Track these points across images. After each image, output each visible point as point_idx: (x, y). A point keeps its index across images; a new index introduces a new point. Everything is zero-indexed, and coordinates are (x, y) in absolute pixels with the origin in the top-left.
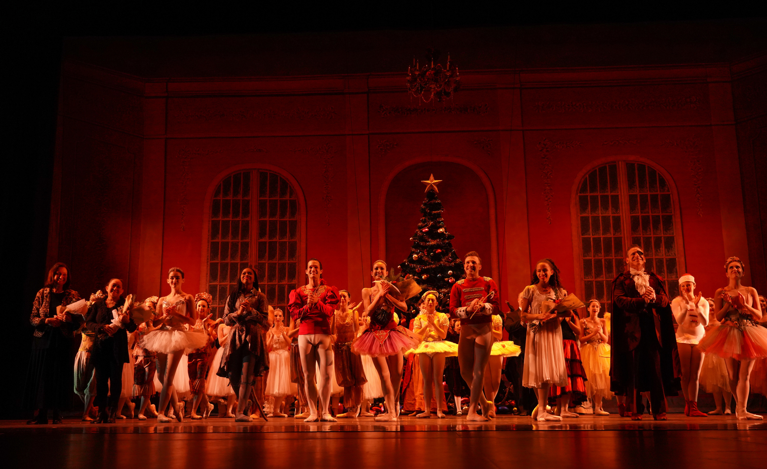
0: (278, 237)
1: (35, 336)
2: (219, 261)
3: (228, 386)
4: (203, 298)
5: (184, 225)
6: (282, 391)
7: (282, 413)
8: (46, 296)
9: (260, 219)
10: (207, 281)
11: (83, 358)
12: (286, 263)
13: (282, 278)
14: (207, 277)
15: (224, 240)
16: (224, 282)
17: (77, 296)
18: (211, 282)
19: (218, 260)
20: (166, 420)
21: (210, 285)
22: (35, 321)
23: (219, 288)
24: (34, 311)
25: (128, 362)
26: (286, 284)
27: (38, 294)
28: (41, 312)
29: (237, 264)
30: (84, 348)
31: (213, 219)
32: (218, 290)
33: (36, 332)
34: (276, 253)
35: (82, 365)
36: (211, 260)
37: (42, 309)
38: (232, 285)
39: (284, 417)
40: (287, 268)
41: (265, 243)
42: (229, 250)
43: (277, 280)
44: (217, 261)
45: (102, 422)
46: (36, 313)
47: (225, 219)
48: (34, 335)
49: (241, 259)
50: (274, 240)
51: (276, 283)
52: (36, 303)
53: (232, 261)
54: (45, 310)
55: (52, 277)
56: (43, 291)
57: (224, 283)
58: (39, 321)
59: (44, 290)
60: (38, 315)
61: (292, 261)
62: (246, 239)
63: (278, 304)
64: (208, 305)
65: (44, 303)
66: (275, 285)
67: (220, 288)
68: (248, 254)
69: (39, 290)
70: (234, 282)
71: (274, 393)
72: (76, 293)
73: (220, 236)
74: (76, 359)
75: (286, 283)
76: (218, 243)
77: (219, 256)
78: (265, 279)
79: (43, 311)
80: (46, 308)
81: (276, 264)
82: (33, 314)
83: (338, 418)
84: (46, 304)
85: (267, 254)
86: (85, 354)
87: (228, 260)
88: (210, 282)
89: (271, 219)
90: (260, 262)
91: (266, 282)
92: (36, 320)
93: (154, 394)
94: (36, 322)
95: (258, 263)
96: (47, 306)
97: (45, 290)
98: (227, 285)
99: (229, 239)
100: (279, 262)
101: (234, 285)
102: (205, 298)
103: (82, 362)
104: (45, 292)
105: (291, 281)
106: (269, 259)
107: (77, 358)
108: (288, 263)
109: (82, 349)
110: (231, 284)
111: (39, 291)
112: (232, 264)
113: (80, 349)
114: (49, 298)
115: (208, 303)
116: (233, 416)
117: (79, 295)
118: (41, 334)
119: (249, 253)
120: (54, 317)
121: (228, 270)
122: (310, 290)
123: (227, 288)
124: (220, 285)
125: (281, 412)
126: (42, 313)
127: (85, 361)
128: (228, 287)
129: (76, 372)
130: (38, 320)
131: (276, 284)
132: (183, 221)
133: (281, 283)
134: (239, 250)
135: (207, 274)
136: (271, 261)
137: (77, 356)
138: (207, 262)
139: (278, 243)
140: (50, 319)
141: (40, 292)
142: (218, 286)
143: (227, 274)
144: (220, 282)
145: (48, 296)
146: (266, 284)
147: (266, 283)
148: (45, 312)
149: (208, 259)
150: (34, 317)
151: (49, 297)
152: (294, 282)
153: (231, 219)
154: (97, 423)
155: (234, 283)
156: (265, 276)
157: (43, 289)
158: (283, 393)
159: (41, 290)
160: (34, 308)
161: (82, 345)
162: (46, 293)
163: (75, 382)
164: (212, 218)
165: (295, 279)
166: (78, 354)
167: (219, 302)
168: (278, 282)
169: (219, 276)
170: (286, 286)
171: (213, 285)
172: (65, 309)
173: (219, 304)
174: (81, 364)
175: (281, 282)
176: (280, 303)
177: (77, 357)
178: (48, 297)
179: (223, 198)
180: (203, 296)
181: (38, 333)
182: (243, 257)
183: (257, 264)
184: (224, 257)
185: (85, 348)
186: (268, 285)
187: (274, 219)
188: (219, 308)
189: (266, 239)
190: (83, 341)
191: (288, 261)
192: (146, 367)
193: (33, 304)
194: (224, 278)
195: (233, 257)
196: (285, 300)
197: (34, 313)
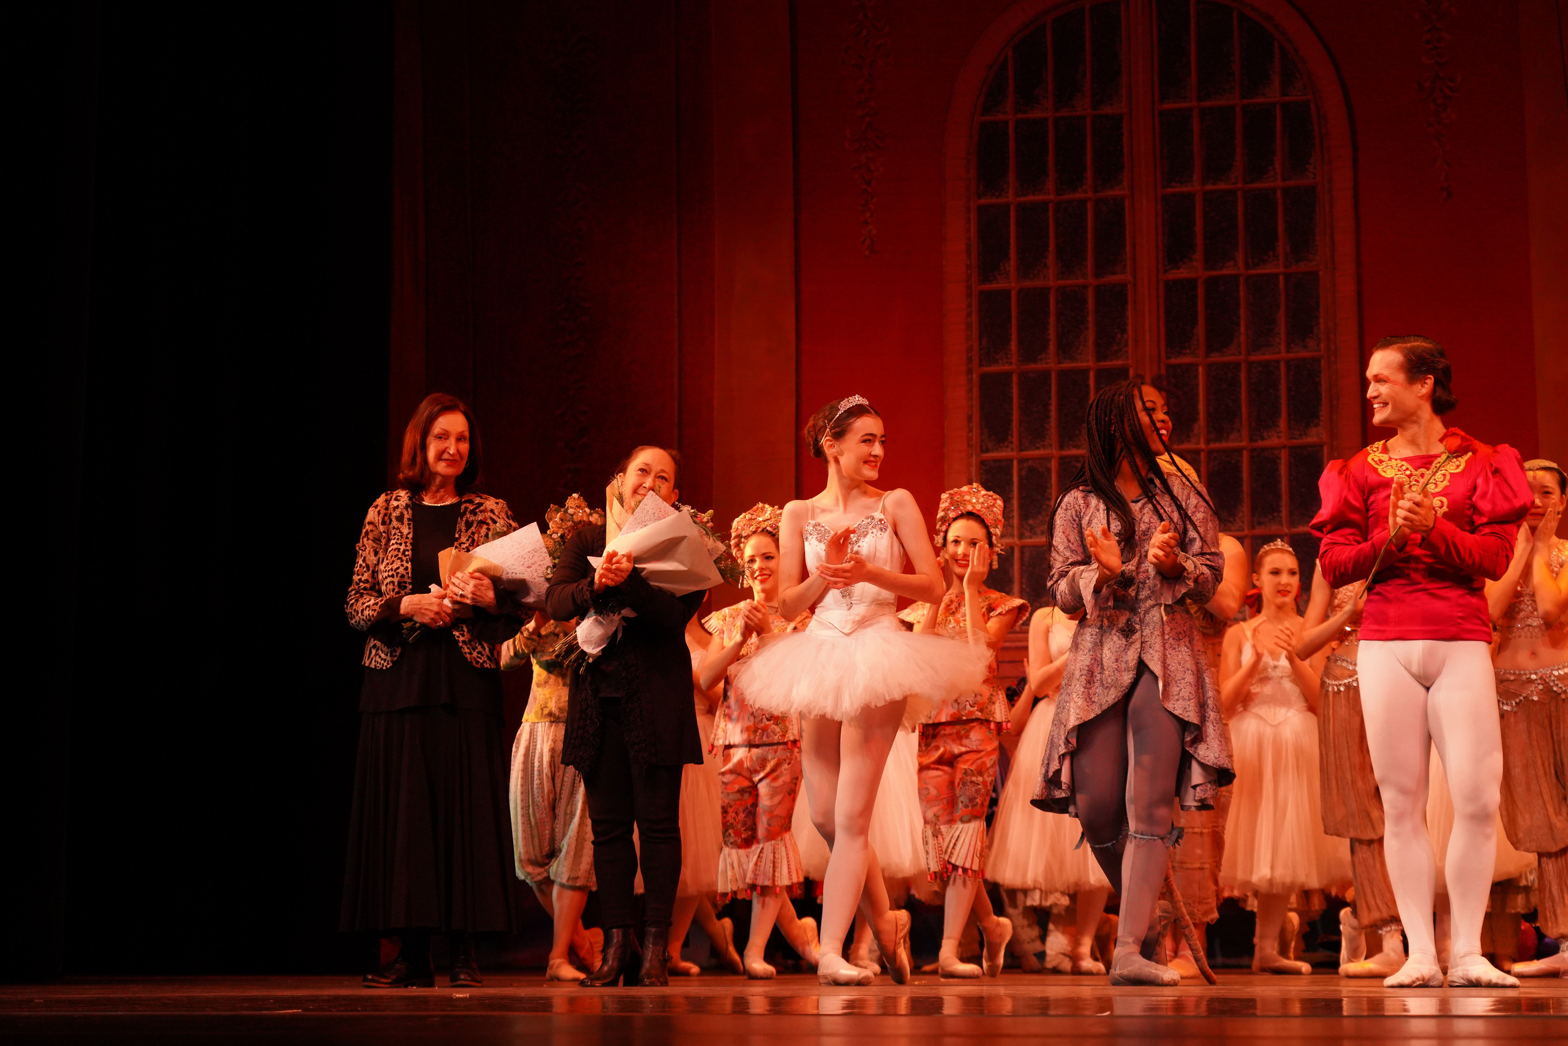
0: (1240, 256)
1: (368, 667)
2: (1014, 367)
3: (1078, 846)
4: (970, 508)
5: (874, 232)
6: (1283, 874)
7: (1288, 958)
8: (400, 519)
9: (1169, 190)
10: (970, 446)
11: (539, 747)
12: (1278, 361)
13: (1264, 421)
14: (970, 430)
15: (1027, 283)
16: (1038, 448)
17: (503, 515)
18: (987, 451)
19: (1010, 364)
20: (852, 976)
21: (983, 463)
22: (362, 611)
23: (1020, 470)
24: (358, 575)
25: (699, 760)
26: (1284, 447)
27: (372, 515)
28: (386, 574)
29: (1084, 372)
30: (542, 709)
31: (983, 201)
32: (1015, 479)
33: (370, 653)
34: (1238, 324)
35: (536, 773)
36: (981, 365)
37: (388, 564)
38: (1070, 457)
39: (1297, 972)
40: (1283, 381)
41: (1192, 283)
42: (1052, 320)
43: (1245, 432)
44: (1007, 367)
45: (621, 982)
46: (367, 581)
47: (1031, 198)
48: (367, 665)
49: (1100, 356)
50: (1224, 272)
51: (1244, 444)
52: (364, 545)
53: (1067, 365)
54: (398, 568)
55: (418, 452)
56: (387, 501)
57: (1037, 452)
58: (377, 608)
59: (391, 499)
60: (375, 588)
61: (1303, 354)
62: (1113, 273)
63: (1253, 528)
64: (989, 535)
65: (393, 542)
66: (1239, 451)
67: (1023, 473)
68: (1124, 331)
69: (374, 500)
70: (1075, 447)
71: (1255, 879)
72: (500, 506)
73: (1012, 264)
74: (516, 752)
75: (1283, 441)
76: (1007, 293)
77: (1013, 345)
78: (1196, 431)
79: (392, 569)
80: (402, 561)
81: (1237, 365)
82: (357, 584)
83: (1520, 976)
84: (401, 544)
85: (1200, 330)
86: (548, 735)
87: (1050, 362)
88: (982, 451)
89: (1209, 187)
90: (1174, 361)
91: (1202, 440)
92: (368, 606)
93: (795, 880)
94: (366, 613)
95: (1169, 367)
96: (404, 551)
97: (394, 497)
98: (1047, 459)
99: (1049, 278)
100: (1253, 358)
101: (1076, 458)
102: (978, 507)
103: (536, 764)
104: (395, 503)
105: (1301, 435)
106: (1210, 349)
107: (517, 748)
108: (1288, 362)
109: (536, 713)
110: (1066, 452)
111: (375, 504)
112: (1063, 374)
113: (529, 716)
114: (409, 524)
115: (987, 527)
116: (1097, 968)
117: (509, 513)
118: (388, 658)
119: (1130, 328)
120: (429, 591)
121: (1050, 398)
122: (1402, 460)
123: (1049, 470)
124: (1021, 461)
125: (1284, 952)
126: (389, 580)
127: (546, 759)
128: (1054, 465)
129: (519, 802)
130: (376, 604)
131: (1243, 448)
132: (868, 215)
133: (1260, 443)
134: (1090, 319)
135: (970, 419)
136: (1216, 358)
137: (519, 739)
138: (970, 371)
139: (1242, 280)
140: (416, 597)
141: (376, 507)
142: (1015, 463)
143: (1048, 417)
144: (1021, 450)
145: (406, 516)
146: (1203, 450)
147: (1202, 446)
148: (398, 573)
149: (970, 360)
150: (362, 595)
151: (409, 519)
152: (1315, 436)
153: (1052, 197)
154: (604, 985)
155: (1074, 452)
156: (1195, 419)
157: (387, 495)
158: (1288, 880)
159: (381, 500)
160: (361, 562)
161: (535, 699)
162: (398, 507)
163: (517, 838)
164: (979, 198)
165: (1317, 425)
166: (520, 735)
167: (1021, 526)
168: (1251, 440)
169: (1015, 425)
170: (1284, 455)
171: (995, 461)
172: (470, 559)
173: (1021, 536)
174: (533, 770)
175: (1263, 439)
176: (1260, 523)
177: (518, 743)
178: (406, 521)
179: (1020, 116)
180: (970, 502)
181: (376, 654)
182: (1106, 345)
183: (1163, 371)
184: (1032, 349)
185: (546, 711)
186: (1210, 452)
187: (1222, 186)
188: (1022, 548)
189: (1193, 269)
190: (538, 685)
191: (1288, 352)
192: (761, 780)
193: (357, 548)
194: (1035, 433)
195: (1066, 348)
196: (1279, 511)
197: (360, 580)
